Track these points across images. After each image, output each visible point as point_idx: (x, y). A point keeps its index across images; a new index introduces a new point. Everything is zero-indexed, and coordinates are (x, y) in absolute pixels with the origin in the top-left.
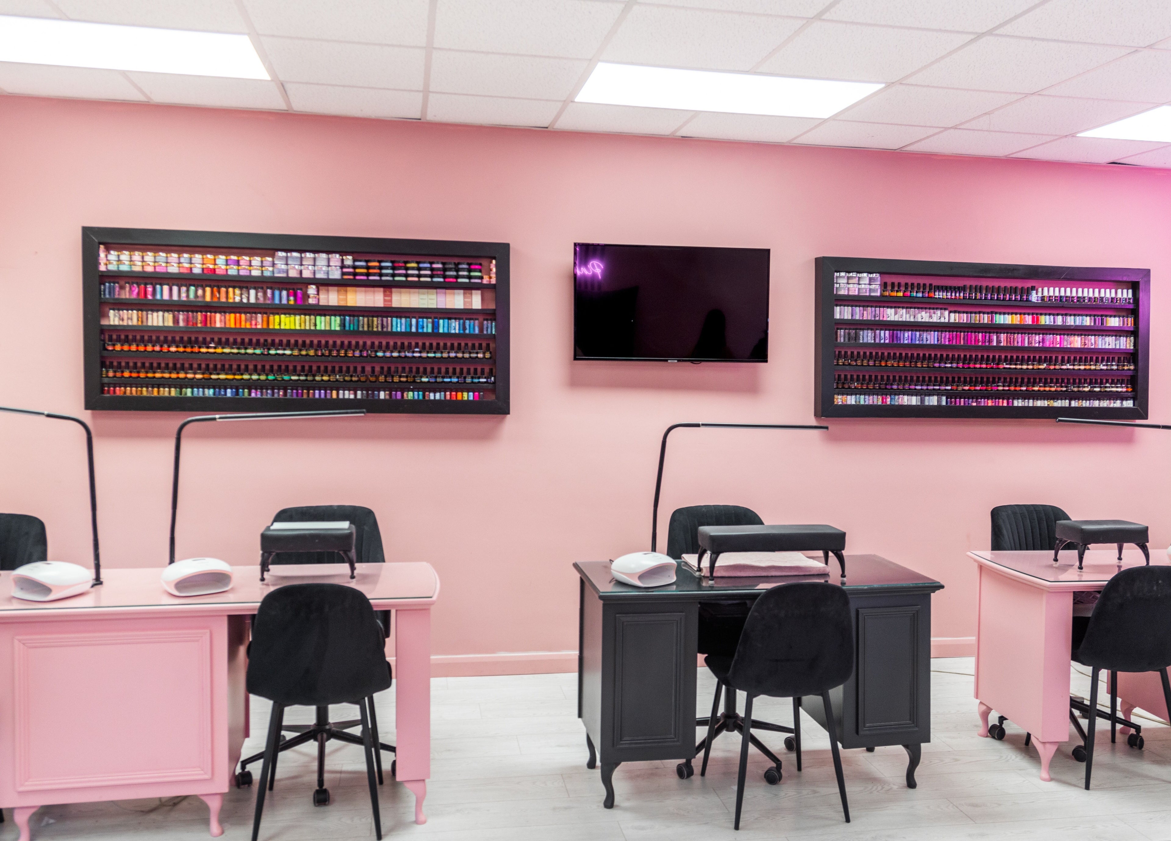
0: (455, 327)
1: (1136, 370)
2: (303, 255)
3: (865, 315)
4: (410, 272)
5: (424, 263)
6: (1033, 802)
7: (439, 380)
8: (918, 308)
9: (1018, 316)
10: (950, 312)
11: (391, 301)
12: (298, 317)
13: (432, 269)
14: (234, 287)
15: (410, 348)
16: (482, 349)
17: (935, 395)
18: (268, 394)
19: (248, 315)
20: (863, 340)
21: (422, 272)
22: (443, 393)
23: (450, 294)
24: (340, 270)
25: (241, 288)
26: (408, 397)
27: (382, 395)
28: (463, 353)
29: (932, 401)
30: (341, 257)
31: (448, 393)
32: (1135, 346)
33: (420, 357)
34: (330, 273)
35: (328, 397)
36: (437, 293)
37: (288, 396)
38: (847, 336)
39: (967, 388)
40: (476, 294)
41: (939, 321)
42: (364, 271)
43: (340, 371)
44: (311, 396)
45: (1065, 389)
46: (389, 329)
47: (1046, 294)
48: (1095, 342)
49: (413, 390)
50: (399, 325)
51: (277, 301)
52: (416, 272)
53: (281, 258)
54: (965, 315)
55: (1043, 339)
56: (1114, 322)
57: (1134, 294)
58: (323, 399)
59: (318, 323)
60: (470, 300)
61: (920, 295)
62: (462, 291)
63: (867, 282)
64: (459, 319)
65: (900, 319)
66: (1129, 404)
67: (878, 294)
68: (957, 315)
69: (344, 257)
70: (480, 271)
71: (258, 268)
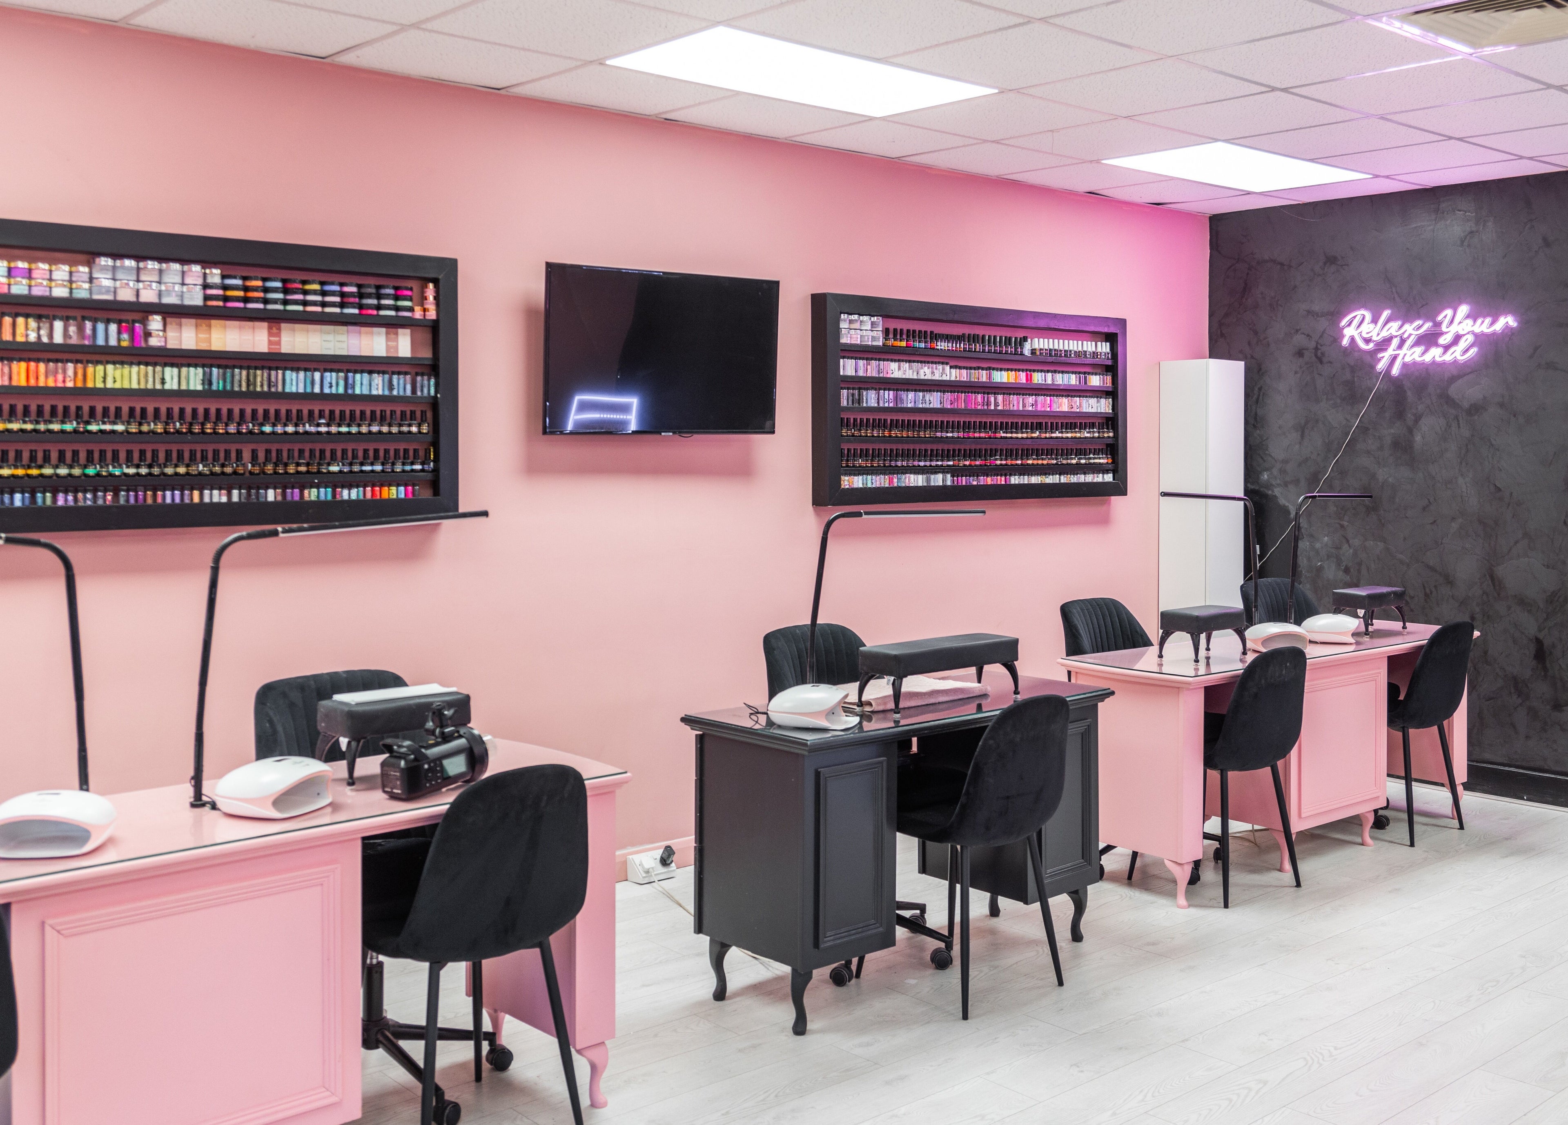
0: (377, 385)
1: (1116, 437)
2: (141, 265)
3: (869, 370)
4: (310, 298)
5: (332, 284)
6: (1196, 929)
7: (356, 468)
8: (921, 362)
9: (1013, 372)
10: (951, 367)
11: (279, 343)
12: (135, 369)
13: (342, 295)
14: (27, 316)
15: (311, 418)
16: (415, 420)
17: (939, 472)
18: (87, 499)
19: (51, 364)
20: (867, 402)
21: (328, 299)
22: (361, 489)
23: (367, 333)
24: (202, 291)
25: (39, 318)
26: (310, 497)
27: (271, 495)
28: (390, 425)
29: (938, 480)
30: (203, 271)
31: (369, 489)
32: (1113, 409)
33: (328, 433)
34: (186, 296)
35: (187, 501)
36: (348, 332)
37: (122, 501)
38: (851, 398)
39: (967, 463)
40: (404, 334)
41: (941, 379)
42: (241, 294)
43: (204, 459)
44: (159, 500)
45: (1055, 462)
46: (280, 389)
47: (1036, 346)
48: (1080, 405)
49: (318, 487)
50: (294, 383)
51: (100, 341)
52: (318, 298)
53: (104, 269)
54: (965, 371)
55: (1036, 401)
56: (1095, 381)
57: (1112, 348)
58: (177, 505)
59: (167, 378)
60: (395, 343)
61: (922, 345)
62: (384, 330)
63: (869, 327)
64: (384, 373)
65: (904, 377)
66: (1109, 478)
67: (881, 344)
68: (958, 370)
69: (208, 271)
70: (411, 300)
71: (65, 283)
